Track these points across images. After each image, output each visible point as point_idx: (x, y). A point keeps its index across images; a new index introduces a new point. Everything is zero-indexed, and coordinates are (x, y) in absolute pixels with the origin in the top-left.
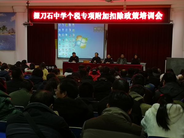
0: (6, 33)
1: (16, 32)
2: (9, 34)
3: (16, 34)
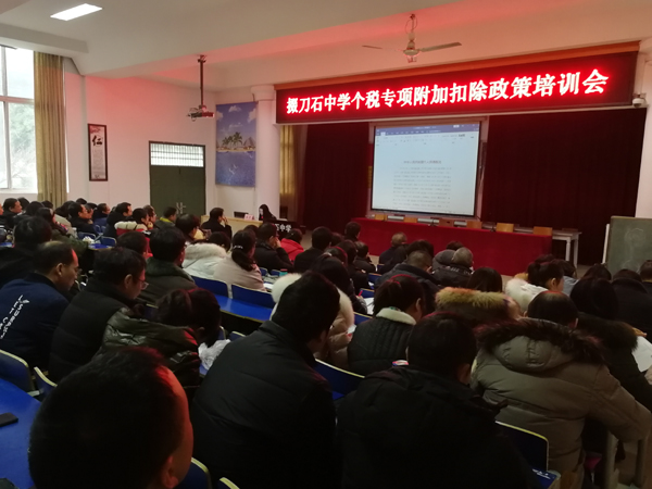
0: (239, 149)
1: (257, 146)
2: (245, 151)
3: (257, 150)
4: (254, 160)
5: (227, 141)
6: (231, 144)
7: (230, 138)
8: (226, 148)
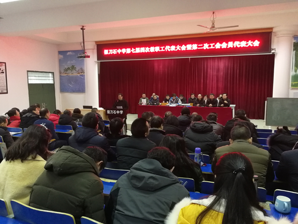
0: (75, 74)
1: (85, 72)
2: (79, 75)
3: (85, 74)
4: (84, 79)
5: (66, 70)
6: (69, 71)
7: (69, 68)
8: (66, 73)
